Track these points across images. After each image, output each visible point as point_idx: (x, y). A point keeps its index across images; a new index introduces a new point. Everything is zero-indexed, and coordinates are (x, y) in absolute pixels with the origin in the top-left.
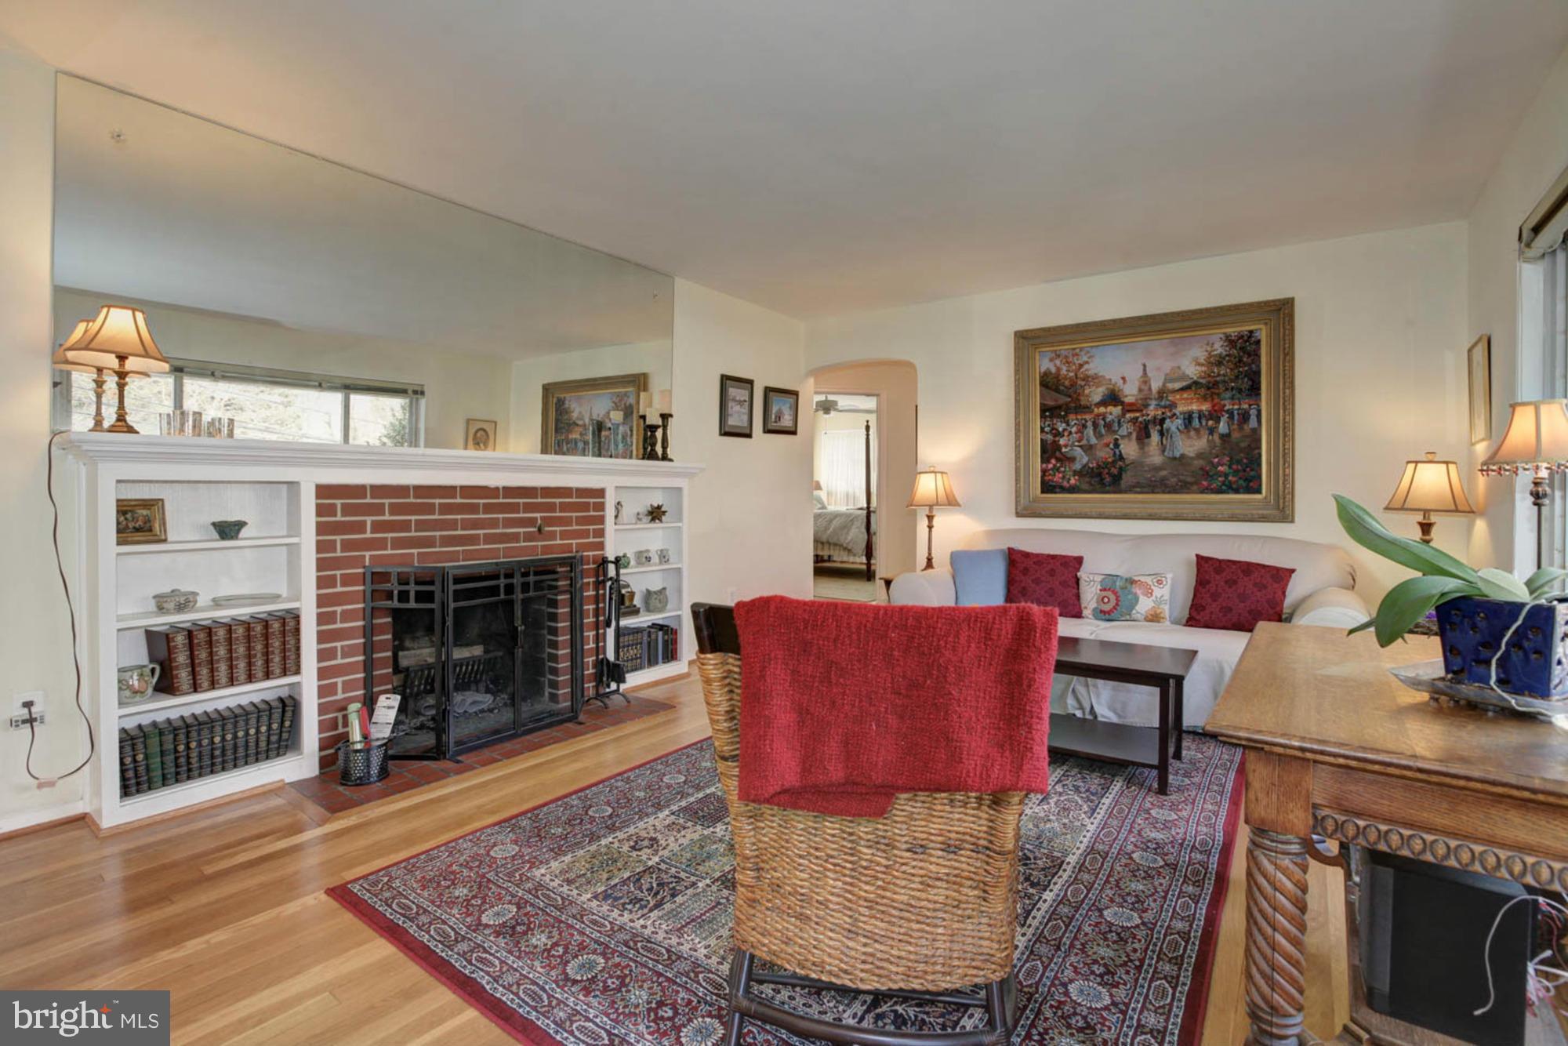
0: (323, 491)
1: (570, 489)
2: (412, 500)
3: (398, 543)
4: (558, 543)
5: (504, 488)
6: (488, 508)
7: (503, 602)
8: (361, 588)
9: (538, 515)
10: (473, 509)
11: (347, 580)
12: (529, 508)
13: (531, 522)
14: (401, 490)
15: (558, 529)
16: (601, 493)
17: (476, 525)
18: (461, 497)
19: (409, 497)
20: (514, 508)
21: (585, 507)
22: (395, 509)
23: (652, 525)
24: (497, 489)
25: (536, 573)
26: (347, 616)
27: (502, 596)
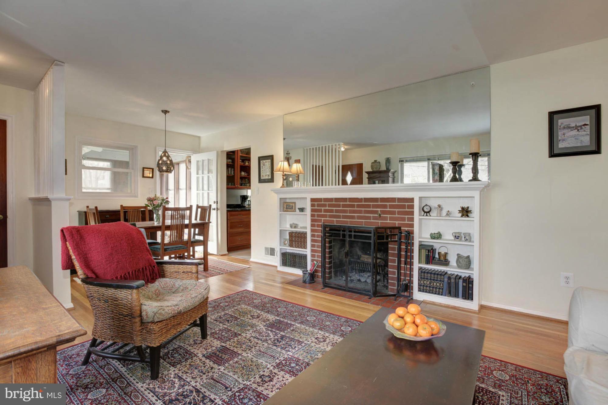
0: (313, 200)
1: (395, 199)
2: (334, 203)
3: (331, 216)
4: (389, 221)
5: (364, 198)
6: (358, 206)
7: (341, 240)
8: (321, 229)
9: (379, 209)
10: (353, 206)
11: (318, 226)
12: (374, 206)
13: (376, 212)
14: (331, 200)
15: (388, 216)
16: (412, 200)
17: (354, 212)
18: (349, 202)
19: (333, 202)
20: (369, 206)
21: (403, 207)
22: (330, 206)
23: (464, 218)
24: (362, 199)
25: (355, 232)
26: (318, 236)
27: (341, 238)
